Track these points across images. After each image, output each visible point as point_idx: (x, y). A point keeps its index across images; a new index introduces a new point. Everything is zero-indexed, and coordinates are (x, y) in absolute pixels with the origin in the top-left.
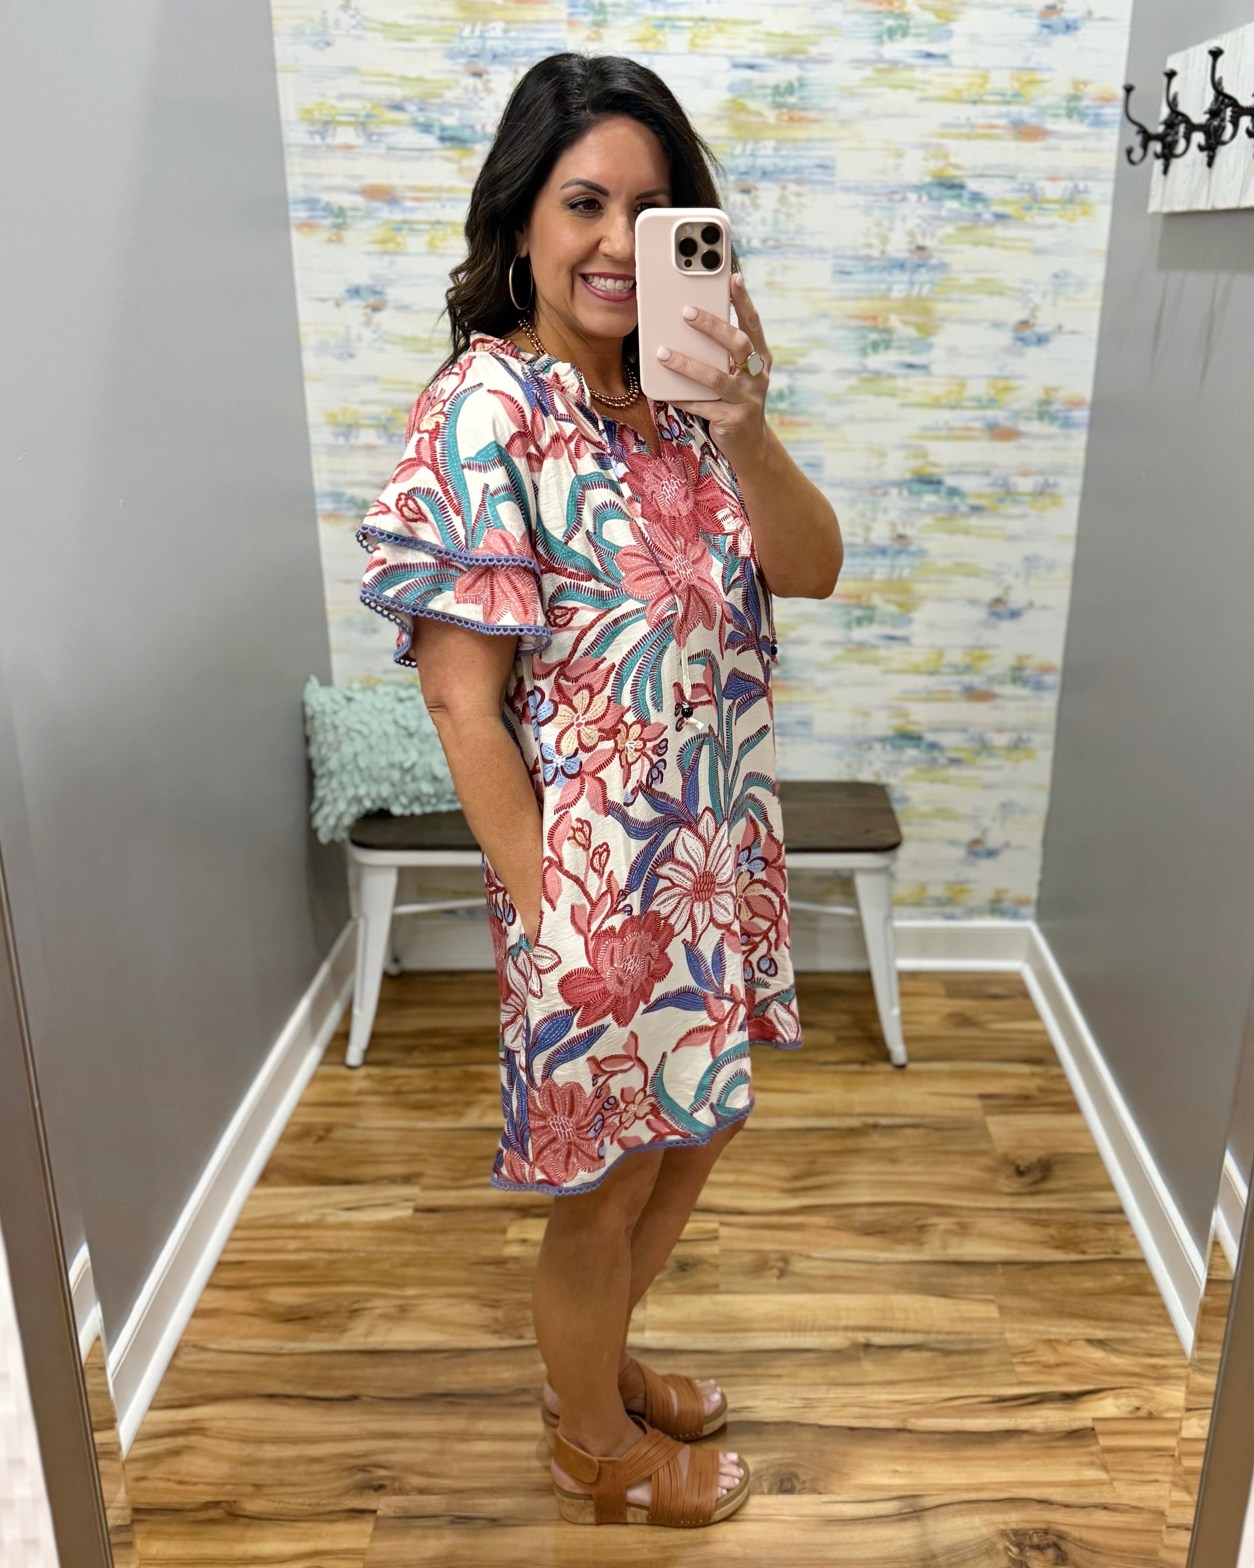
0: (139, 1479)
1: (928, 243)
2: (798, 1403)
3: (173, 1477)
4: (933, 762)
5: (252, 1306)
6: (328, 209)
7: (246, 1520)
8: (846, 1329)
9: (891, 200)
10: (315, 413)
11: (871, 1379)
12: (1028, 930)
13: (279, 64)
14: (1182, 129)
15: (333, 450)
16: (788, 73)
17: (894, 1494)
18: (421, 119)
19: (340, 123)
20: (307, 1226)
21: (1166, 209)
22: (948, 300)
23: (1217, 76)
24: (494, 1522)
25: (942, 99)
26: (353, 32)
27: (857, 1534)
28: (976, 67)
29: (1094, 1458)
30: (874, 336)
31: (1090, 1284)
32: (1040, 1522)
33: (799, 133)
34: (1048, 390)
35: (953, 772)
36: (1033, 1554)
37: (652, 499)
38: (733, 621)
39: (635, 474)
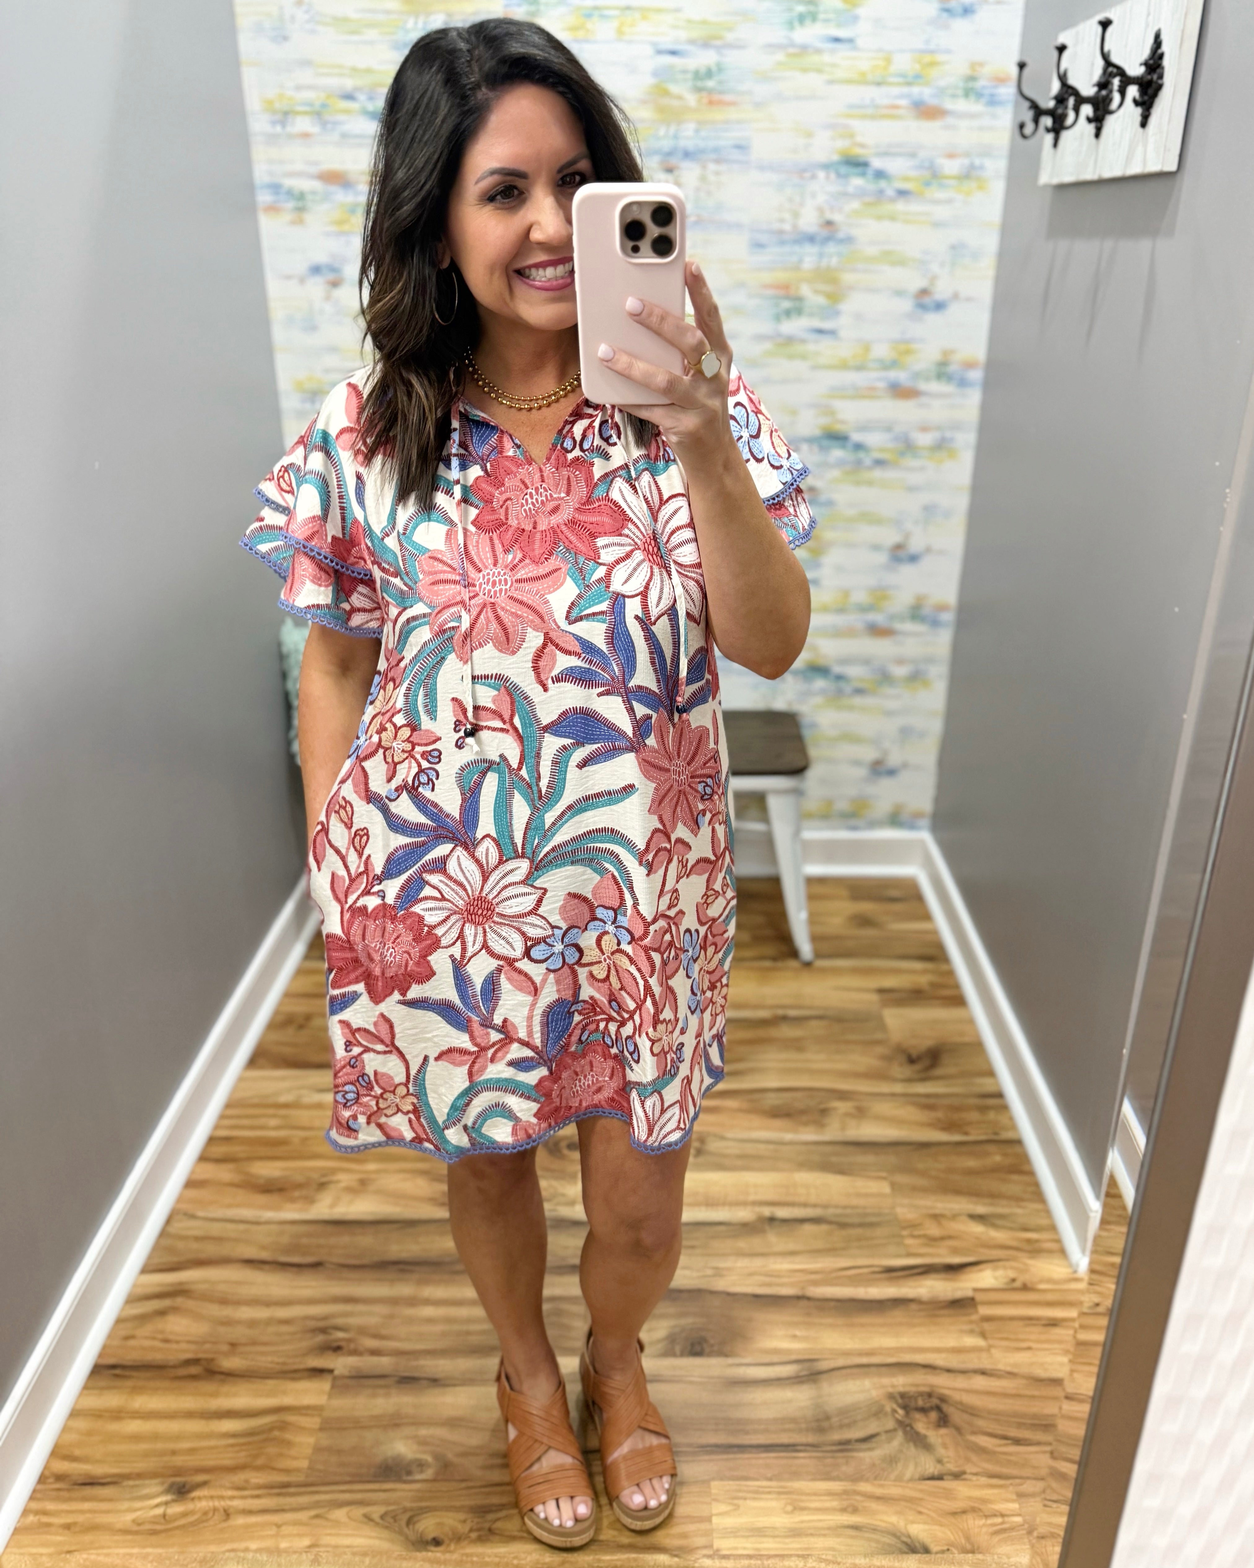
0: (127, 1338)
1: (836, 217)
2: (709, 1272)
3: (159, 1336)
4: (840, 693)
5: (237, 1178)
6: (290, 193)
7: (222, 1377)
8: (755, 1203)
9: (802, 178)
10: (284, 383)
11: (775, 1250)
12: (922, 842)
13: (243, 58)
14: (1071, 101)
15: (301, 415)
16: (705, 59)
17: (793, 1358)
18: (370, 108)
19: (297, 113)
20: (286, 1106)
21: (1055, 181)
22: (854, 270)
23: (1106, 49)
24: (435, 1382)
25: (849, 82)
26: (307, 26)
27: (758, 1395)
28: (880, 50)
29: (973, 1326)
30: (786, 304)
31: (972, 1163)
32: (924, 1385)
33: (717, 115)
34: (946, 353)
35: (858, 701)
36: (918, 1416)
37: (501, 507)
38: (583, 655)
39: (493, 478)
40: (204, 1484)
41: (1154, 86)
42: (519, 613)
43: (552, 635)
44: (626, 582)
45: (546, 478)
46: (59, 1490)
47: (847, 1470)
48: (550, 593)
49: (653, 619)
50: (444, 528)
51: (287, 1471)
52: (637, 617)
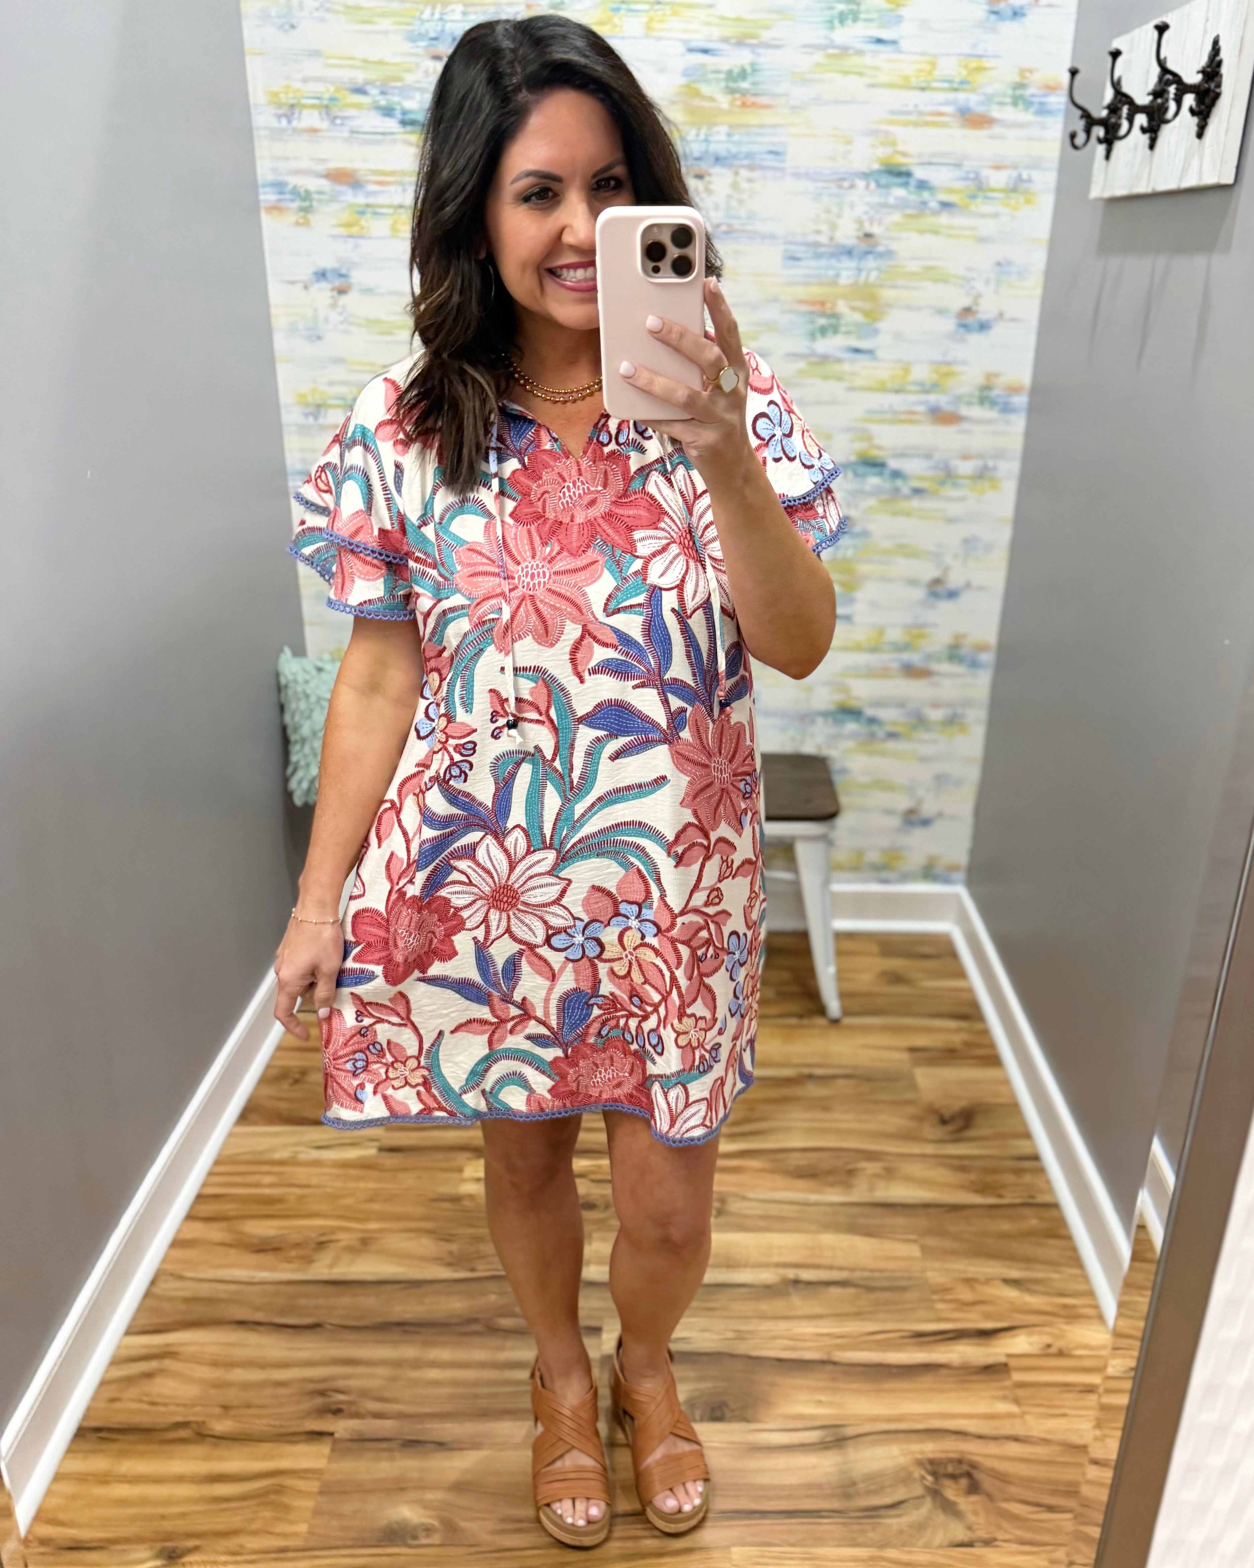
0: (113, 1400)
1: (875, 230)
2: (730, 1335)
3: (146, 1399)
4: (872, 736)
5: (228, 1238)
6: (295, 192)
7: (213, 1440)
8: (778, 1265)
9: (840, 187)
10: (286, 396)
11: (800, 1313)
12: (957, 896)
13: (247, 46)
14: (1125, 110)
15: (303, 430)
16: (741, 58)
17: (818, 1423)
18: (383, 103)
19: (304, 106)
20: (281, 1163)
21: (1107, 194)
22: (894, 287)
23: (1162, 56)
24: (442, 1446)
25: (891, 86)
26: (316, 14)
27: (781, 1461)
28: (923, 54)
29: (1007, 1392)
30: (822, 321)
31: (1005, 1226)
32: (954, 1452)
33: (751, 118)
34: (989, 376)
35: (891, 745)
36: (947, 1482)
37: (539, 500)
38: (620, 647)
39: (531, 471)
40: (196, 1549)
41: (1212, 95)
42: (558, 605)
43: (590, 627)
44: (662, 575)
45: (583, 471)
46: (42, 1554)
47: (873, 1536)
48: (588, 585)
49: (689, 612)
50: (482, 521)
51: (284, 1535)
52: (673, 610)
